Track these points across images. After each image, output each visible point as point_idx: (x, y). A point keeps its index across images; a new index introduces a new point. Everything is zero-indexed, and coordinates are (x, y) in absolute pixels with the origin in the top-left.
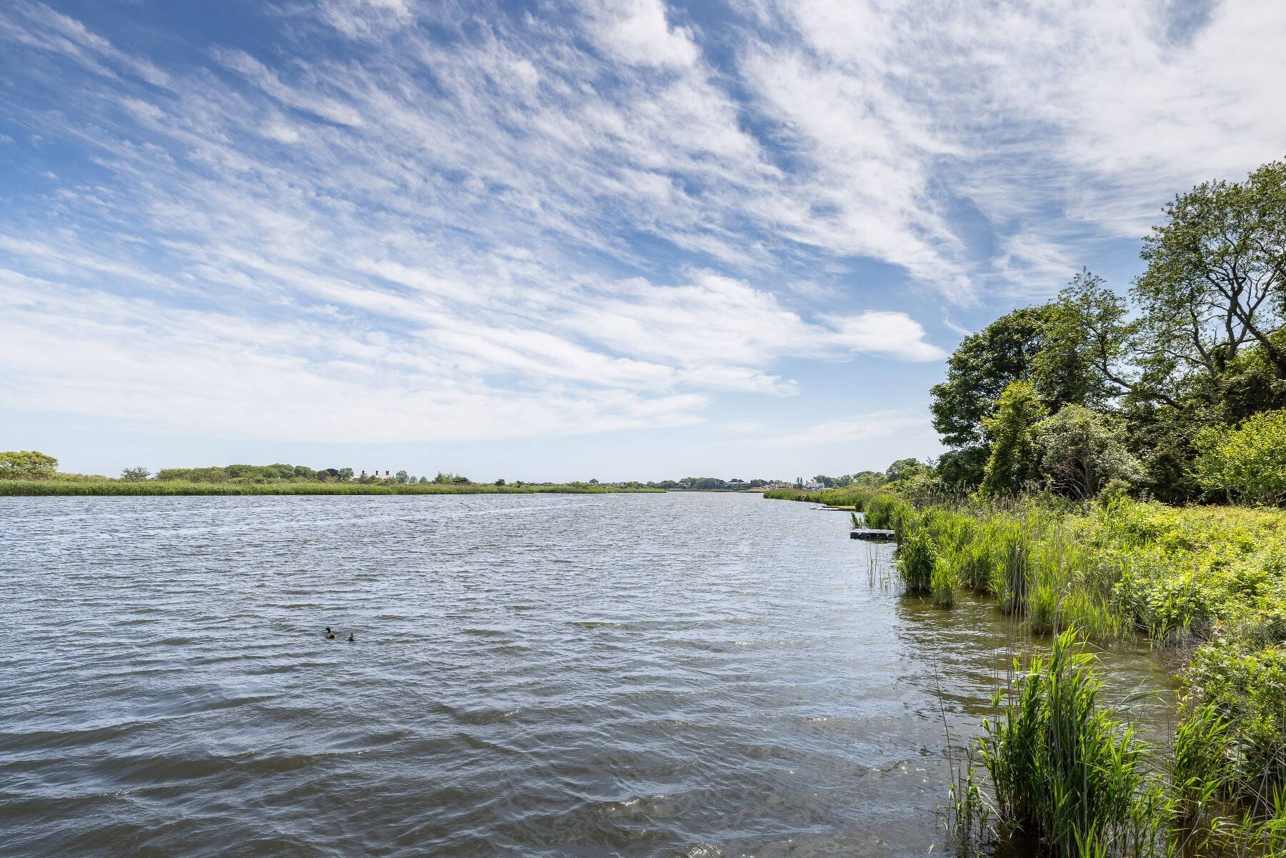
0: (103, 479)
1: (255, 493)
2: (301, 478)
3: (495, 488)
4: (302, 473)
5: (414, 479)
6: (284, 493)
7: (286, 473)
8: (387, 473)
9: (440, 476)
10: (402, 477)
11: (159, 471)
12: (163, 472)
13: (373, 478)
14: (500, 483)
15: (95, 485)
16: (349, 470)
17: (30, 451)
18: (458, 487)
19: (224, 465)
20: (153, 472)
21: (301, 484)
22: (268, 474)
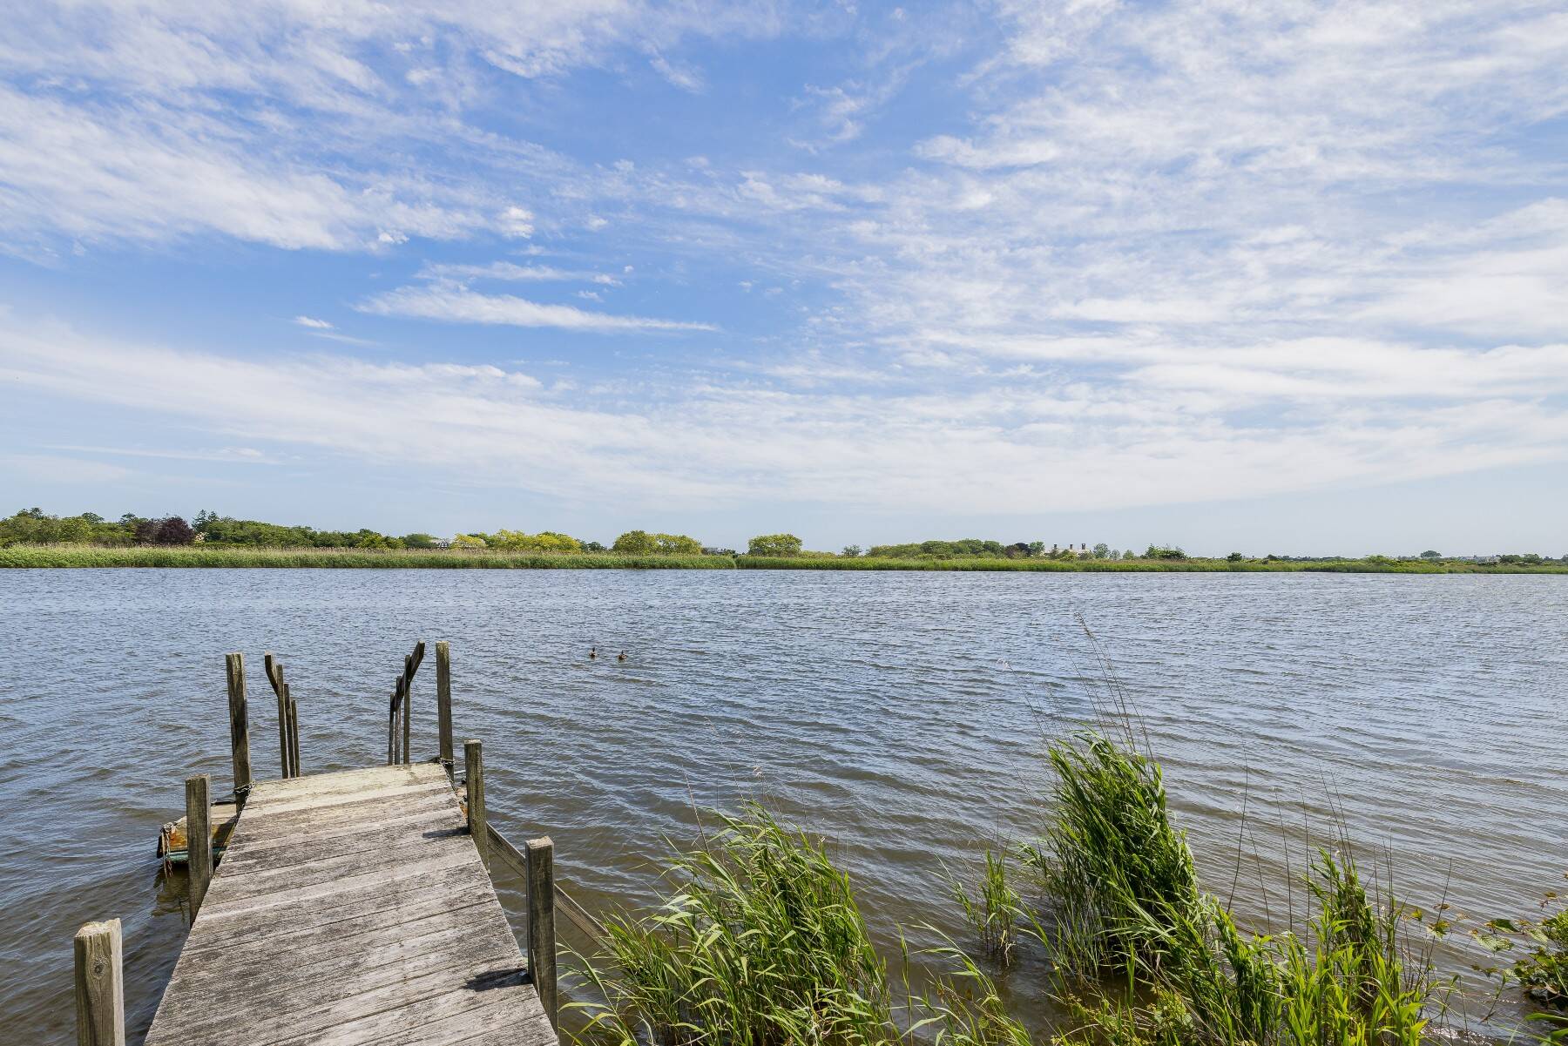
0: (831, 555)
1: (937, 568)
2: (988, 553)
3: (1227, 565)
4: (991, 548)
5: (1116, 554)
6: (962, 570)
7: (975, 548)
8: (1083, 547)
9: (1151, 549)
10: (1101, 552)
11: (869, 548)
12: (873, 549)
13: (1066, 552)
14: (1234, 558)
15: (819, 561)
16: (1040, 544)
17: (785, 534)
18: (1168, 563)
19: (920, 542)
20: (864, 550)
21: (988, 560)
22: (957, 549)
